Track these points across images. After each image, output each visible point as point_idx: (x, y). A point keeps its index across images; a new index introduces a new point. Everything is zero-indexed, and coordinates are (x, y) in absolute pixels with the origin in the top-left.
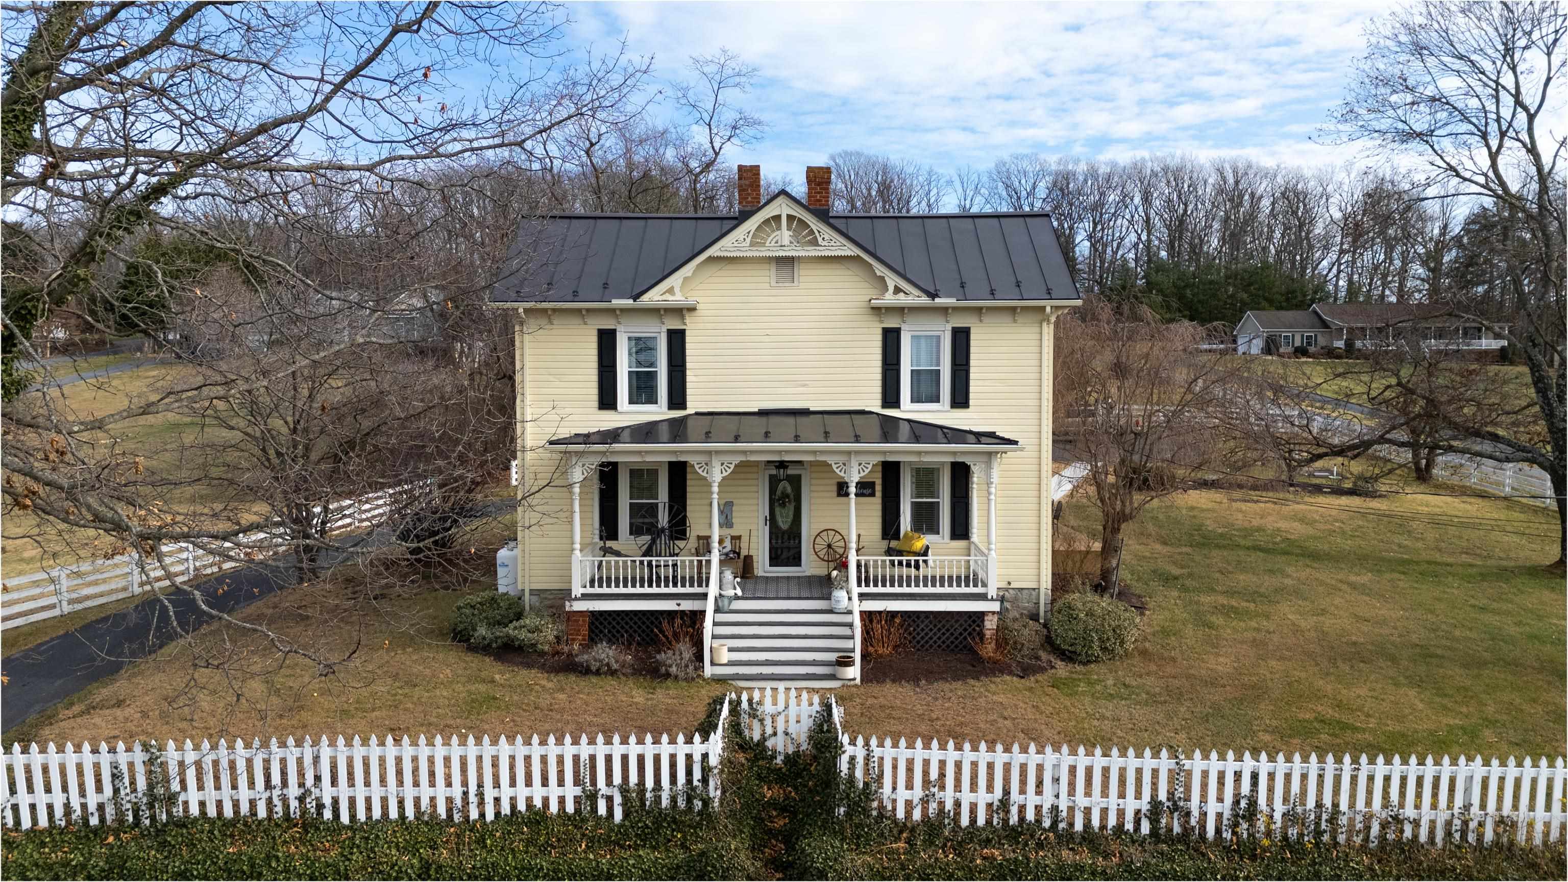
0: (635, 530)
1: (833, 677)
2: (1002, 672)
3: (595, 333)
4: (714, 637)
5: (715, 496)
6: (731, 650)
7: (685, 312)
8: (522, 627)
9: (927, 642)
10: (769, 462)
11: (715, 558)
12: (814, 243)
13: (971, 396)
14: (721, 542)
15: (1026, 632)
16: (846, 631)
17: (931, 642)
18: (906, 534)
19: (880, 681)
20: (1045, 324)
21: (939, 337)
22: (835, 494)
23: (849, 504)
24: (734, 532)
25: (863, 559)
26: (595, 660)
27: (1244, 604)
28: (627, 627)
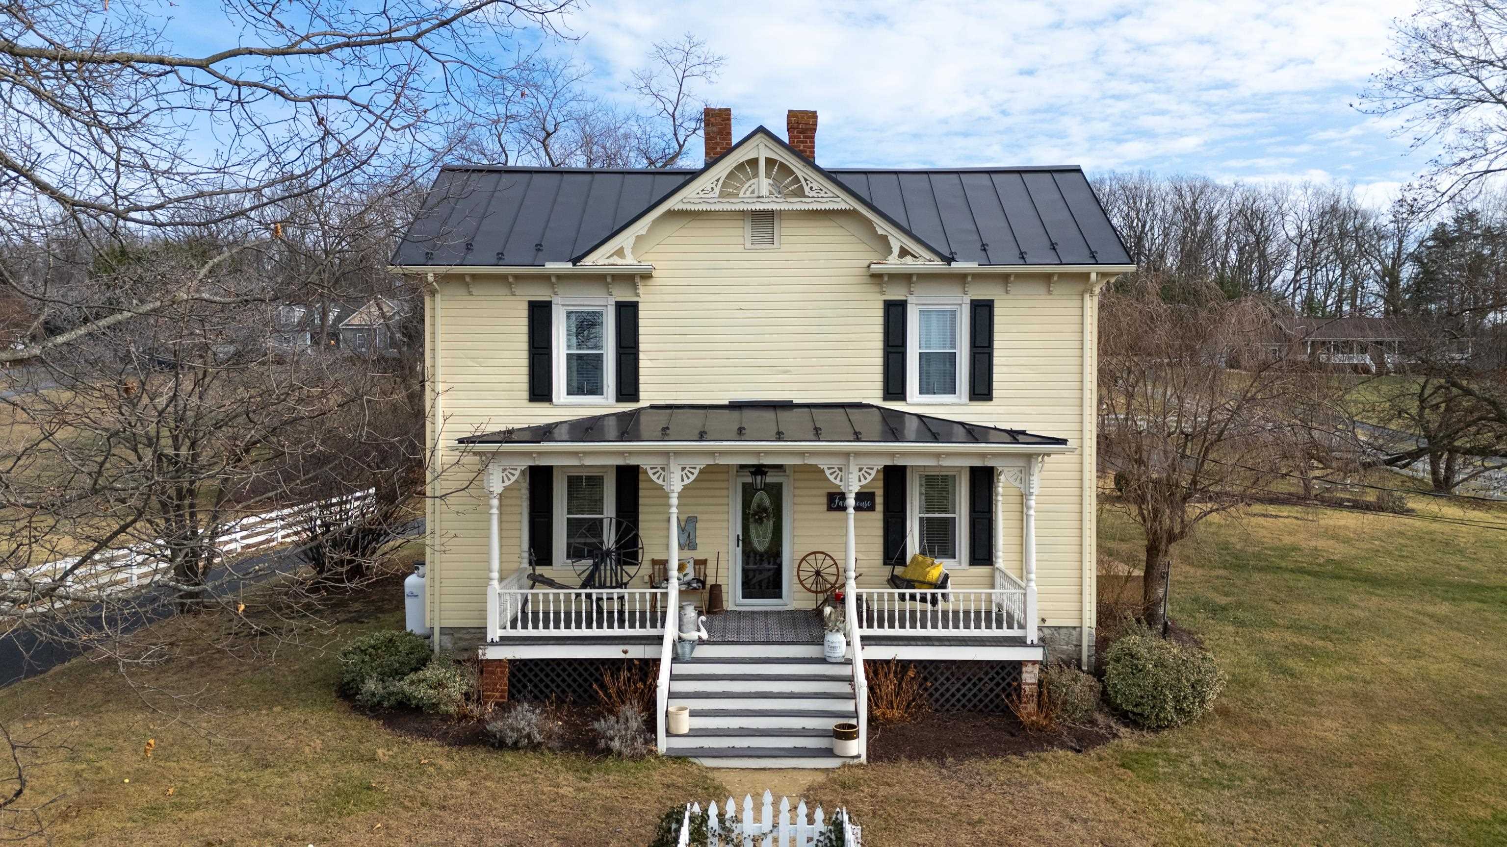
0: (574, 553)
1: (829, 753)
2: (1051, 744)
3: (525, 306)
4: (672, 695)
5: (674, 510)
6: (693, 714)
7: (637, 280)
8: (420, 681)
9: (948, 700)
10: (742, 467)
11: (673, 589)
12: (800, 193)
13: (995, 385)
14: (681, 568)
15: (1078, 688)
16: (845, 688)
17: (953, 700)
18: (914, 558)
19: (894, 760)
20: (1087, 297)
21: (954, 312)
22: (825, 507)
23: (846, 520)
24: (699, 555)
25: (864, 591)
26: (512, 729)
27: (1320, 643)
28: (559, 680)
